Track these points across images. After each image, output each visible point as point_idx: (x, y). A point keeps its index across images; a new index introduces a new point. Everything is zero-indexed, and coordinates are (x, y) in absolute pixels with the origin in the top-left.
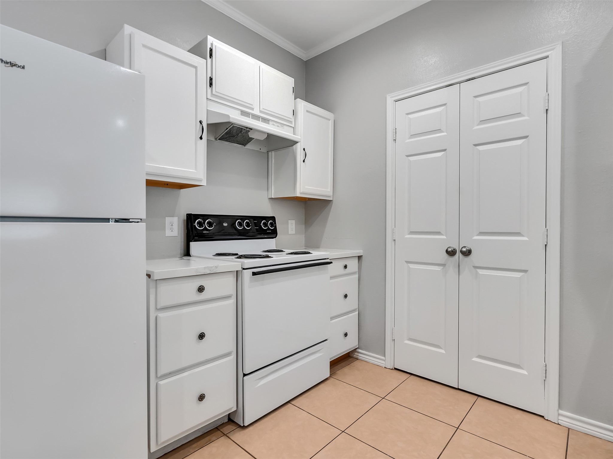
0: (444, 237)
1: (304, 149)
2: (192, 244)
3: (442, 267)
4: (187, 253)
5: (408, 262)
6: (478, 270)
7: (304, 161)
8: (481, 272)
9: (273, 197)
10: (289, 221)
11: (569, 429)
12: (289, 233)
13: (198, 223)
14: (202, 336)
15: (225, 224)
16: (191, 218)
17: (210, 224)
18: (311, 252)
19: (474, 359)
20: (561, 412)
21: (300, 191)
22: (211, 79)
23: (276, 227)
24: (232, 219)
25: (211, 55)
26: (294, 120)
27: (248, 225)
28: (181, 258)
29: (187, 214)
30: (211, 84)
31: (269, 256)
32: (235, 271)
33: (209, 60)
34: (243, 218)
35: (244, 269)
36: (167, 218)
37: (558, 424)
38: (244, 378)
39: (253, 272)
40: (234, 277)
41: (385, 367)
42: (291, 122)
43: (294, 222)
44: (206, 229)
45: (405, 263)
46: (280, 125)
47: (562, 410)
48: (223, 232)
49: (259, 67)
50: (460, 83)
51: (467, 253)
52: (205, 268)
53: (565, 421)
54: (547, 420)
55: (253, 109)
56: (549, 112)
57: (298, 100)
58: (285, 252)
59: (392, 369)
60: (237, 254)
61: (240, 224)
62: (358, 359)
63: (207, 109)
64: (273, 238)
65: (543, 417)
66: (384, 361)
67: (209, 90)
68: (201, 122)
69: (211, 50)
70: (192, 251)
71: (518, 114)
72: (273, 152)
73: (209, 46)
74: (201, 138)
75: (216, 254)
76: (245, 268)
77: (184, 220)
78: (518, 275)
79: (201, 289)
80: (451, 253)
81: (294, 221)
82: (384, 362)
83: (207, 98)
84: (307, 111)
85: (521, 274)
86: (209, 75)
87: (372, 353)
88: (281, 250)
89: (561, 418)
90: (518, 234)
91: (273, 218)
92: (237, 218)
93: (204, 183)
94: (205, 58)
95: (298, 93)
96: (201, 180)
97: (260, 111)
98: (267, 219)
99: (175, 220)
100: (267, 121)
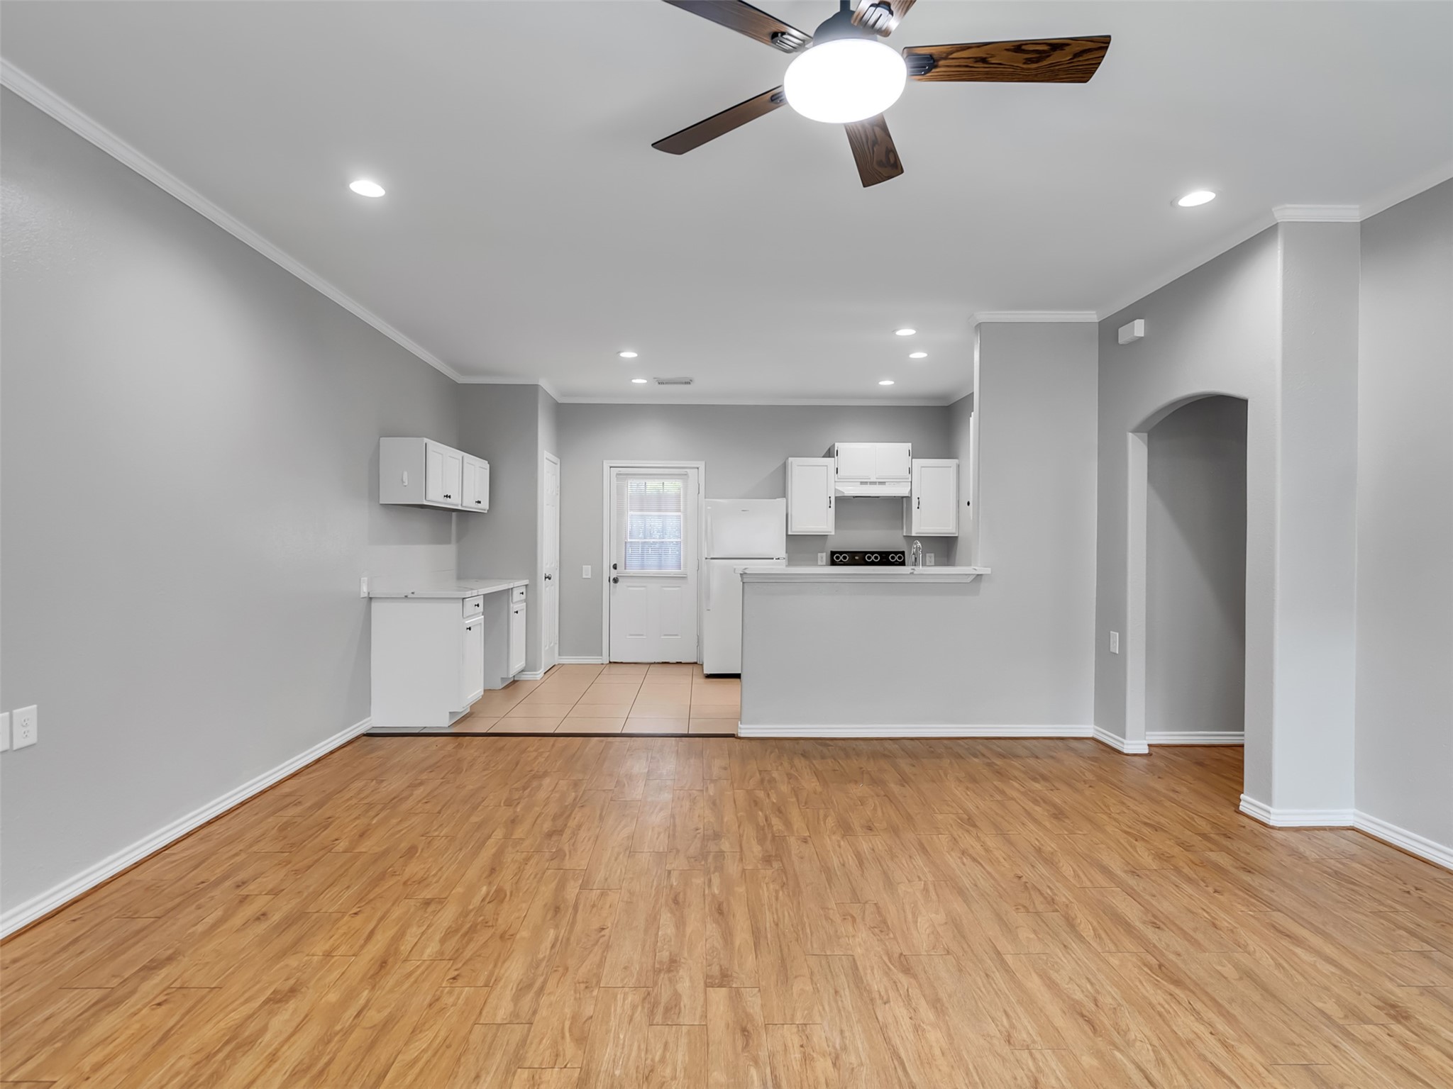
1: (918, 498)
7: (919, 508)
9: (905, 535)
13: (836, 557)
15: (857, 558)
16: (832, 552)
17: (845, 558)
21: (916, 531)
22: (837, 469)
23: (904, 559)
24: (863, 554)
25: (837, 455)
26: (910, 478)
27: (876, 558)
30: (837, 473)
33: (836, 457)
34: (871, 553)
36: (810, 554)
42: (908, 480)
43: (933, 555)
44: (841, 561)
46: (896, 483)
48: (854, 563)
55: (870, 479)
57: (914, 460)
61: (870, 558)
63: (835, 489)
68: (830, 498)
69: (837, 451)
73: (836, 449)
74: (831, 507)
77: (829, 553)
83: (835, 482)
91: (903, 553)
92: (866, 553)
93: (833, 533)
94: (834, 457)
95: (914, 454)
96: (830, 532)
97: (877, 478)
98: (896, 553)
99: (824, 554)
100: (883, 483)
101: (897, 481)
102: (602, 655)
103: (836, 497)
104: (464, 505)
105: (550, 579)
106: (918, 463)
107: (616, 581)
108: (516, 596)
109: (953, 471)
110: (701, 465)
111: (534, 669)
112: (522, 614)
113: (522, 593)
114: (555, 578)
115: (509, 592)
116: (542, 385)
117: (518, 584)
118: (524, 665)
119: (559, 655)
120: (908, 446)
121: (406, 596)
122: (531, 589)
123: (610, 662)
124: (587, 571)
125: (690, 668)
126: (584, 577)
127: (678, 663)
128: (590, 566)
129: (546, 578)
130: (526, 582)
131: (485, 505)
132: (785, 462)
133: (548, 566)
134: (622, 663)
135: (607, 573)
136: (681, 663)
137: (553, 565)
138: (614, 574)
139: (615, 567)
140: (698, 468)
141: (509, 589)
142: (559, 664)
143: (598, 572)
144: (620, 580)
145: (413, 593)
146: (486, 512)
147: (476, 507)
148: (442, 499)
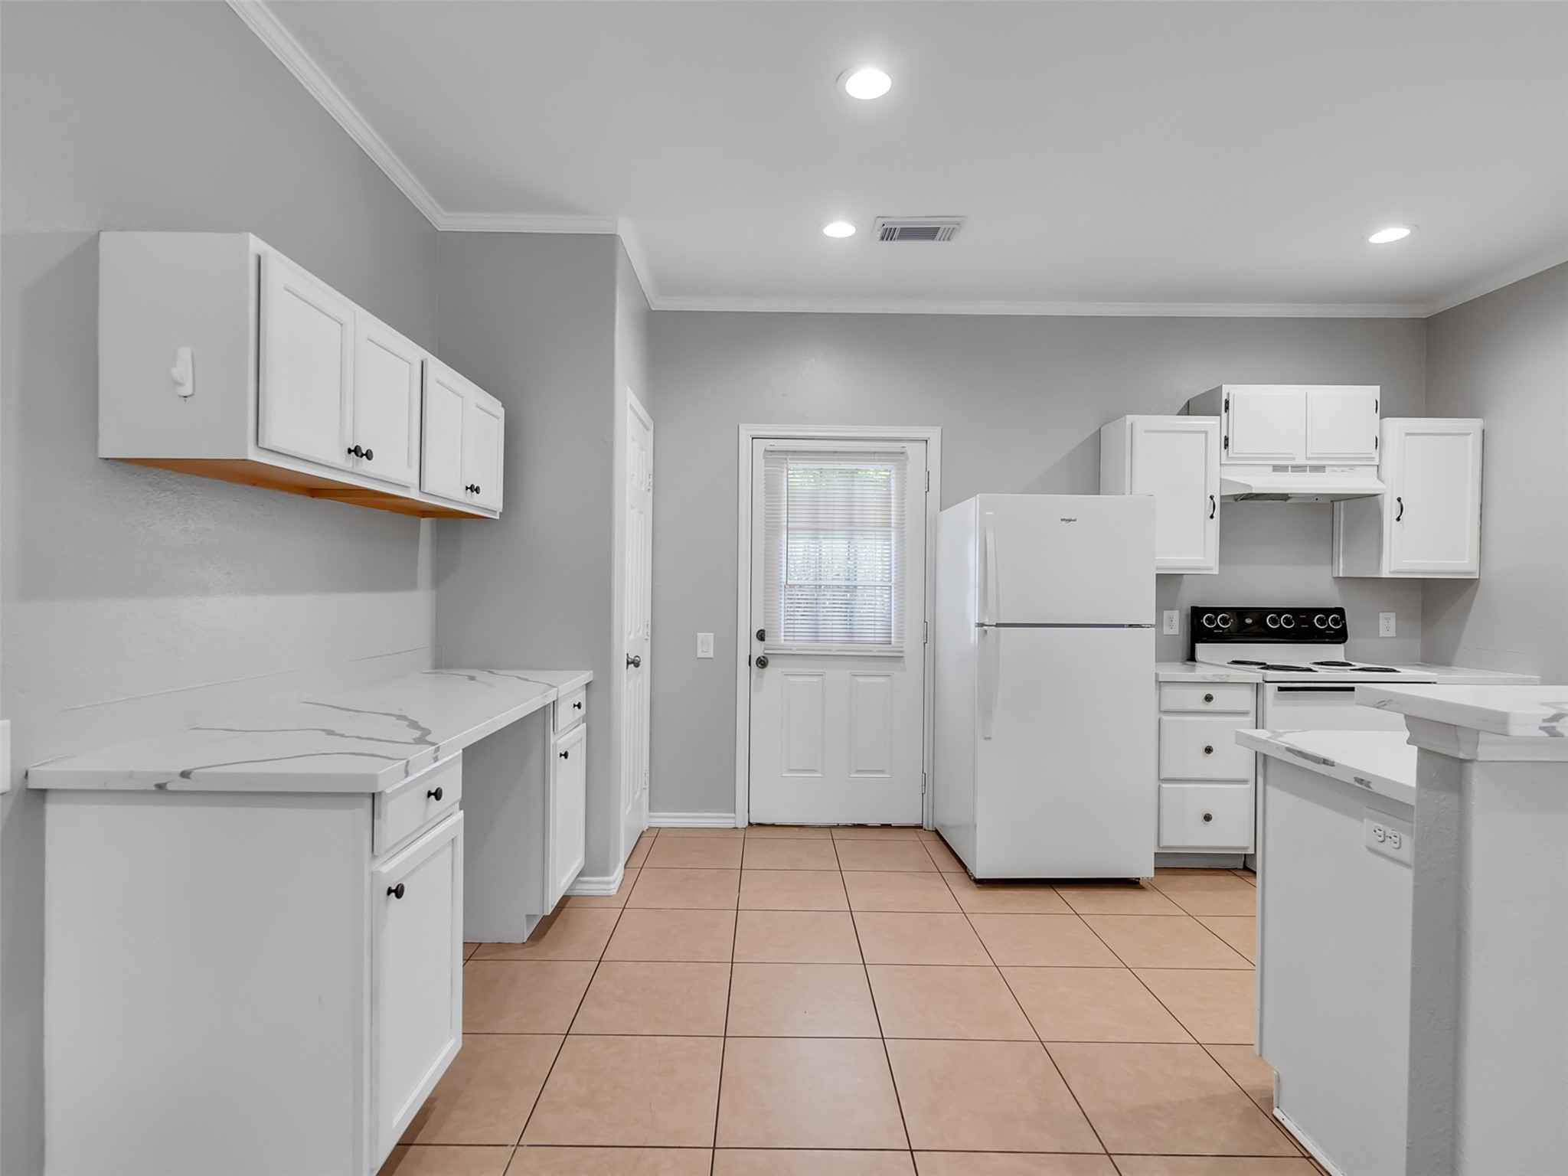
1: (1399, 500)
2: (1199, 646)
4: (1192, 657)
7: (1398, 519)
9: (1341, 575)
10: (1381, 614)
12: (1381, 635)
13: (1206, 619)
14: (1209, 750)
15: (1249, 621)
16: (1197, 613)
17: (1225, 621)
18: (1399, 670)
21: (1390, 568)
22: (1227, 439)
23: (1345, 625)
24: (1261, 613)
25: (1227, 408)
26: (1378, 453)
27: (1288, 621)
28: (1183, 662)
29: (1192, 607)
30: (1226, 445)
31: (1313, 669)
32: (1253, 683)
33: (1224, 415)
34: (1280, 612)
35: (1266, 682)
36: (1165, 612)
39: (1279, 688)
40: (1253, 691)
42: (1372, 459)
43: (1392, 615)
44: (1218, 627)
46: (1346, 469)
48: (1244, 631)
49: (1306, 394)
52: (1214, 675)
55: (1294, 459)
57: (1387, 420)
58: (1352, 666)
60: (1264, 664)
61: (1274, 621)
63: (1221, 479)
64: (1340, 643)
67: (1224, 452)
68: (1212, 497)
69: (1227, 402)
70: (1199, 655)
72: (1342, 502)
73: (1224, 397)
74: (1212, 517)
75: (1233, 661)
76: (1268, 680)
77: (1188, 614)
79: (1209, 698)
81: (1394, 614)
83: (1221, 464)
86: (1224, 434)
91: (1340, 611)
92: (1268, 611)
93: (1216, 571)
94: (1219, 414)
95: (1387, 409)
96: (1210, 569)
97: (1307, 458)
98: (1327, 612)
99: (1176, 614)
100: (1320, 469)
101: (1350, 464)
102: (735, 812)
103: (1221, 497)
104: (427, 488)
105: (637, 665)
106: (1396, 426)
107: (762, 663)
108: (566, 715)
109: (1473, 444)
110: (934, 434)
111: (606, 871)
112: (578, 755)
113: (579, 706)
114: (645, 663)
115: (545, 715)
116: (622, 237)
117: (570, 685)
118: (583, 864)
119: (650, 809)
120: (1373, 392)
121: (161, 787)
122: (598, 692)
123: (750, 824)
124: (706, 644)
125: (912, 836)
126: (700, 654)
127: (883, 826)
128: (712, 634)
129: (628, 663)
130: (586, 676)
131: (491, 500)
132: (1100, 429)
133: (631, 637)
134: (773, 825)
135: (746, 647)
136: (888, 826)
137: (640, 633)
138: (759, 649)
139: (761, 636)
140: (927, 441)
141: (544, 708)
142: (650, 828)
143: (727, 645)
144: (771, 661)
145: (185, 775)
146: (497, 517)
147: (468, 501)
148: (341, 459)
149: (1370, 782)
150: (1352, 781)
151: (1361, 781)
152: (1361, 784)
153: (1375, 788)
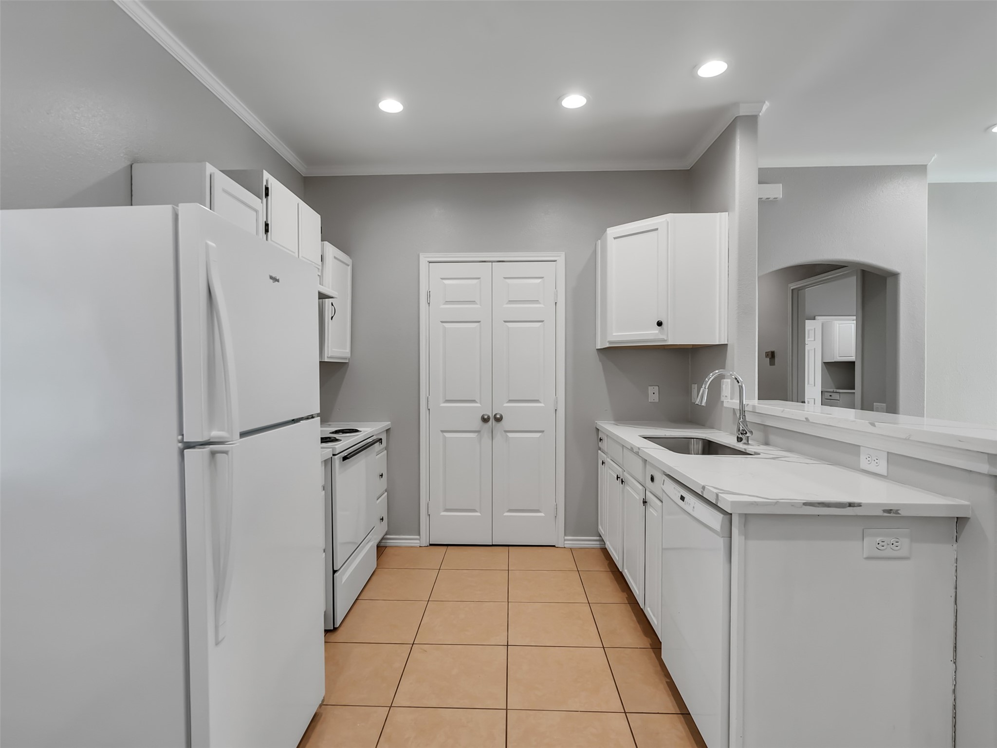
0: (479, 405)
1: (332, 304)
3: (477, 434)
5: (443, 431)
6: (508, 434)
7: (332, 319)
8: (510, 435)
11: (571, 549)
18: (359, 429)
19: (505, 514)
20: (566, 538)
21: (328, 355)
22: (267, 225)
25: (267, 195)
30: (267, 231)
31: (337, 438)
33: (265, 201)
35: (334, 455)
37: (564, 548)
38: (335, 575)
39: (343, 458)
41: (420, 547)
45: (440, 432)
47: (566, 536)
49: (298, 204)
50: (492, 262)
51: (499, 420)
53: (568, 544)
54: (558, 547)
56: (557, 304)
58: (361, 431)
59: (428, 546)
62: (386, 547)
65: (554, 546)
66: (419, 539)
67: (266, 237)
69: (267, 189)
71: (537, 302)
73: (265, 183)
76: (336, 453)
78: (538, 435)
80: (485, 420)
82: (418, 542)
84: (335, 258)
85: (540, 434)
86: (266, 220)
87: (404, 535)
88: (356, 430)
89: (566, 542)
90: (537, 401)
120: (319, 218)
149: (898, 510)
150: (881, 513)
151: (890, 511)
152: (890, 513)
153: (903, 513)
